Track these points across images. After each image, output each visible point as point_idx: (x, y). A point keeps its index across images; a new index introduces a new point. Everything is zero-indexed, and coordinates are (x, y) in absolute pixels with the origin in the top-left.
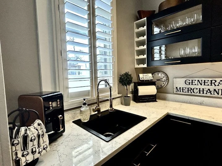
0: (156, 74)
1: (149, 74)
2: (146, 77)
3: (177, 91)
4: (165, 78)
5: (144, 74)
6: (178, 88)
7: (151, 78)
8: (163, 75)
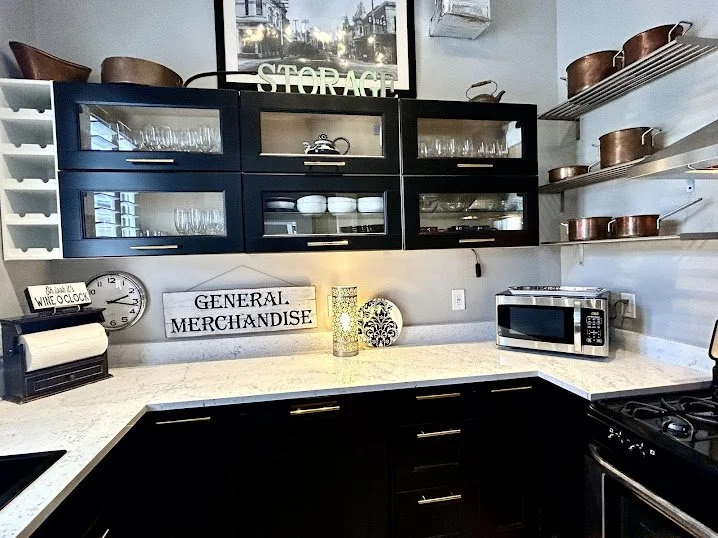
0: (104, 280)
1: (73, 285)
2: (62, 295)
3: (176, 330)
4: (136, 295)
5: (53, 287)
6: (179, 321)
7: (82, 297)
8: (129, 285)
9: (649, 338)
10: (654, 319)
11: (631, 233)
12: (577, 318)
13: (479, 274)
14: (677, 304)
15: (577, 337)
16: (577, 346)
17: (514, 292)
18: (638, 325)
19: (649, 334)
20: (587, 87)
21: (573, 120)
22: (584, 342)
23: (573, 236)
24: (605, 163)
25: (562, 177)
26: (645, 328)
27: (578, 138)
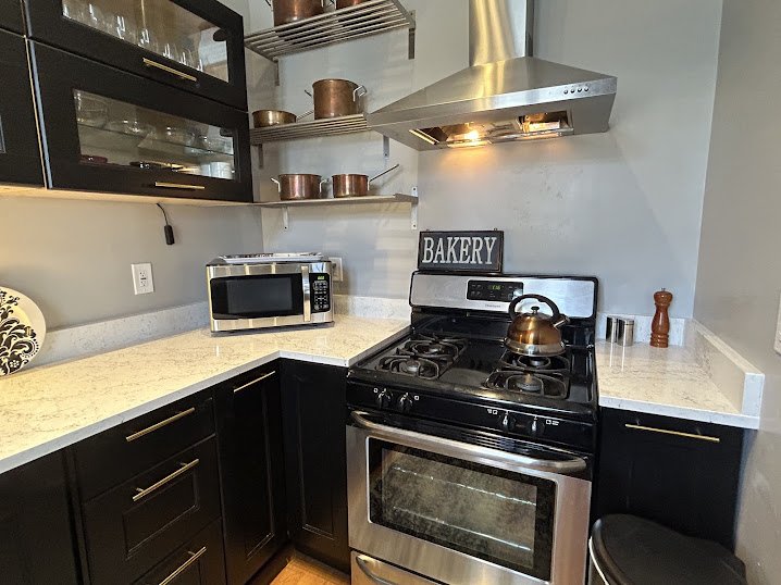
9: (356, 298)
10: (359, 279)
11: (348, 193)
12: (306, 284)
13: (171, 239)
14: (378, 263)
15: (307, 305)
16: (307, 316)
17: (229, 261)
18: (345, 287)
19: (355, 294)
20: (295, 19)
21: (270, 58)
22: (313, 311)
23: (285, 194)
24: (320, 113)
25: (271, 122)
26: (351, 290)
27: (277, 84)
